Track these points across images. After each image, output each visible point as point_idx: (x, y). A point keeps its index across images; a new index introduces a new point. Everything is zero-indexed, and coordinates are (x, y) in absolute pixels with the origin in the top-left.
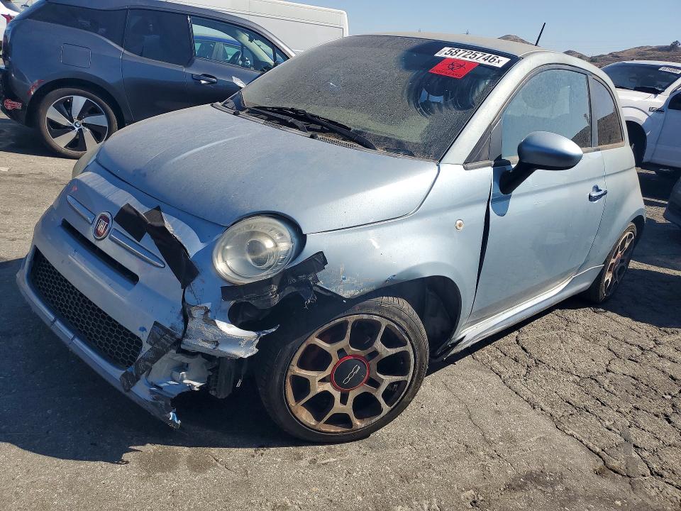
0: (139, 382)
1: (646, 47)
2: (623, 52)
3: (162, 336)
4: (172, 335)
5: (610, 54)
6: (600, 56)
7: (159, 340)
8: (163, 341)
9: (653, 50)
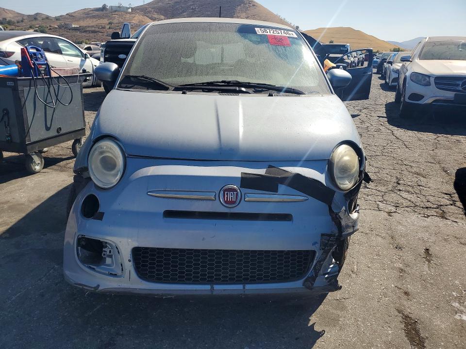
0: (318, 278)
1: (88, 9)
2: (75, 12)
3: (328, 240)
4: (334, 236)
5: (67, 14)
6: (61, 16)
7: (327, 244)
8: (330, 242)
9: (92, 10)
